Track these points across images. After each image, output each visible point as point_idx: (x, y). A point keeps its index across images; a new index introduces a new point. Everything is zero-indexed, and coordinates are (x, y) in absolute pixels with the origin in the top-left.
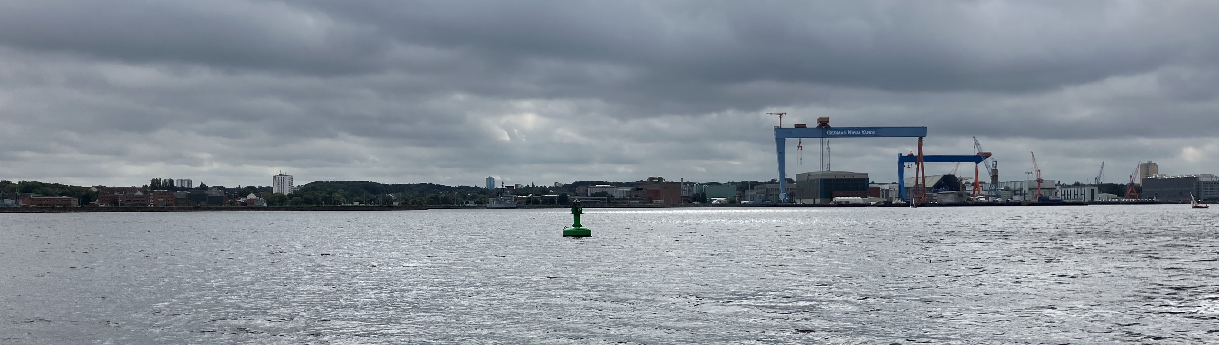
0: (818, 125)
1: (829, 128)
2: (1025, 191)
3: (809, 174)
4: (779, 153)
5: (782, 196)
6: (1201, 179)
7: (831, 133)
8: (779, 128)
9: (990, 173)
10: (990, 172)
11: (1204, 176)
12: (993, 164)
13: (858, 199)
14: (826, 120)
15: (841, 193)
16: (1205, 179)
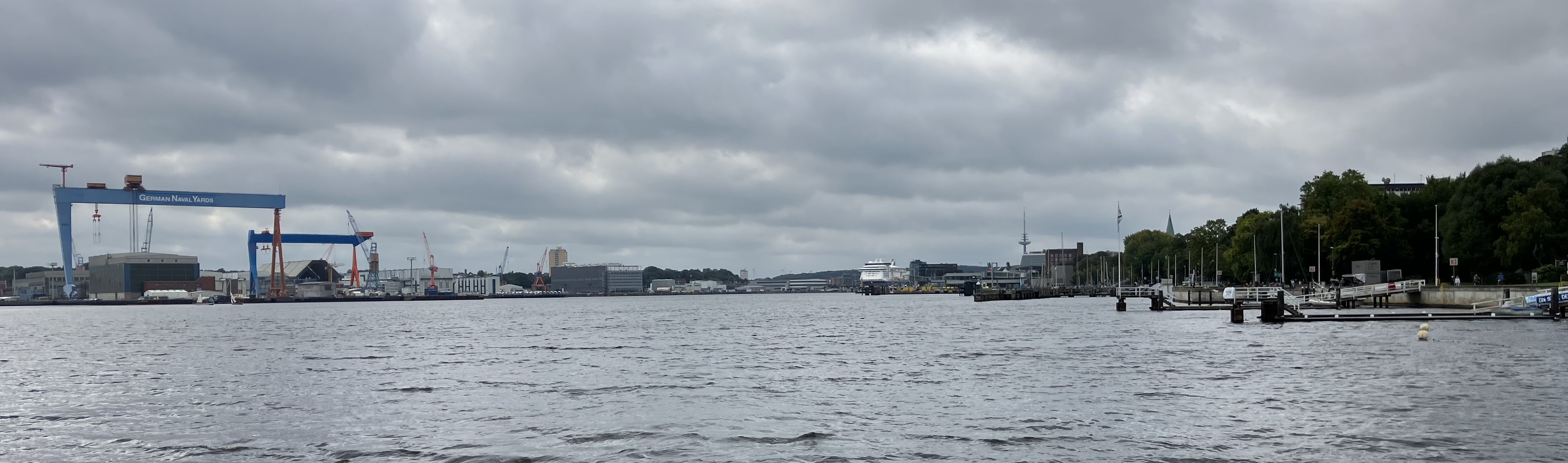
0: (126, 186)
1: (143, 191)
2: (416, 281)
3: (109, 257)
4: (62, 225)
5: (68, 289)
6: (609, 269)
7: (147, 199)
8: (61, 188)
9: (368, 259)
10: (369, 257)
11: (612, 265)
12: (372, 247)
13: (182, 293)
14: (138, 180)
15: (157, 285)
16: (613, 269)
